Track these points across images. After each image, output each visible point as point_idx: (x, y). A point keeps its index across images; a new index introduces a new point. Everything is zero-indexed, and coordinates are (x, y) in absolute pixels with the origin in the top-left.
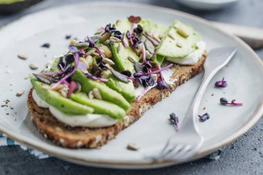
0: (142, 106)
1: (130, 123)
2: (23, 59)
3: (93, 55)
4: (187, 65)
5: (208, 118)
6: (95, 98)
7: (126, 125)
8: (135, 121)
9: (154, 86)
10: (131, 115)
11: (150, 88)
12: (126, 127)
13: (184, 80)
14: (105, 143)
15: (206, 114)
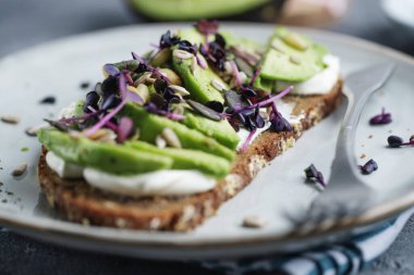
0: (253, 160)
1: (237, 190)
2: (12, 122)
3: (147, 83)
4: (314, 96)
5: (375, 169)
6: (169, 145)
7: (231, 192)
8: (245, 185)
9: (266, 127)
10: (237, 173)
11: (259, 131)
12: (231, 197)
13: (313, 120)
14: (200, 222)
15: (371, 162)
